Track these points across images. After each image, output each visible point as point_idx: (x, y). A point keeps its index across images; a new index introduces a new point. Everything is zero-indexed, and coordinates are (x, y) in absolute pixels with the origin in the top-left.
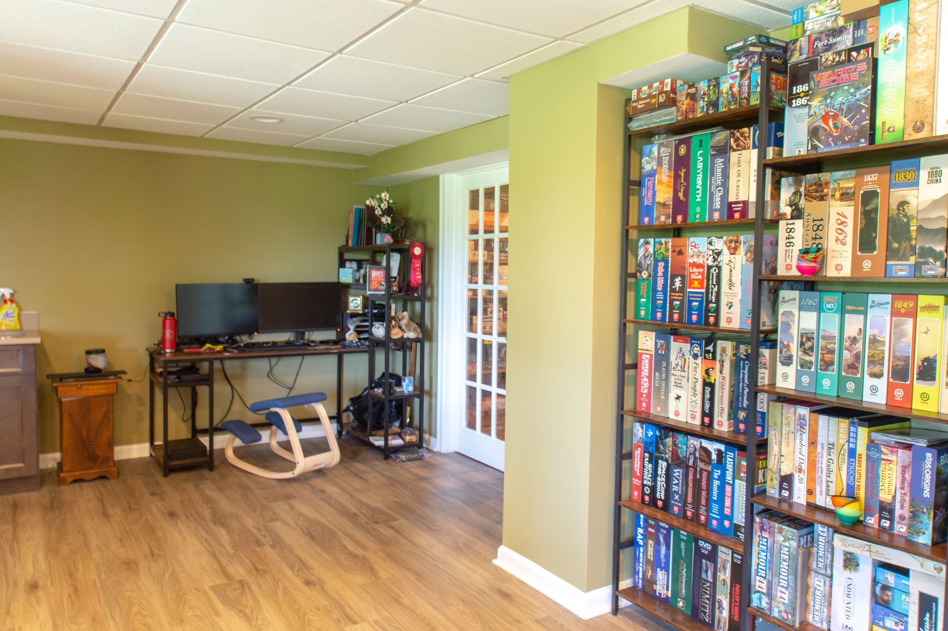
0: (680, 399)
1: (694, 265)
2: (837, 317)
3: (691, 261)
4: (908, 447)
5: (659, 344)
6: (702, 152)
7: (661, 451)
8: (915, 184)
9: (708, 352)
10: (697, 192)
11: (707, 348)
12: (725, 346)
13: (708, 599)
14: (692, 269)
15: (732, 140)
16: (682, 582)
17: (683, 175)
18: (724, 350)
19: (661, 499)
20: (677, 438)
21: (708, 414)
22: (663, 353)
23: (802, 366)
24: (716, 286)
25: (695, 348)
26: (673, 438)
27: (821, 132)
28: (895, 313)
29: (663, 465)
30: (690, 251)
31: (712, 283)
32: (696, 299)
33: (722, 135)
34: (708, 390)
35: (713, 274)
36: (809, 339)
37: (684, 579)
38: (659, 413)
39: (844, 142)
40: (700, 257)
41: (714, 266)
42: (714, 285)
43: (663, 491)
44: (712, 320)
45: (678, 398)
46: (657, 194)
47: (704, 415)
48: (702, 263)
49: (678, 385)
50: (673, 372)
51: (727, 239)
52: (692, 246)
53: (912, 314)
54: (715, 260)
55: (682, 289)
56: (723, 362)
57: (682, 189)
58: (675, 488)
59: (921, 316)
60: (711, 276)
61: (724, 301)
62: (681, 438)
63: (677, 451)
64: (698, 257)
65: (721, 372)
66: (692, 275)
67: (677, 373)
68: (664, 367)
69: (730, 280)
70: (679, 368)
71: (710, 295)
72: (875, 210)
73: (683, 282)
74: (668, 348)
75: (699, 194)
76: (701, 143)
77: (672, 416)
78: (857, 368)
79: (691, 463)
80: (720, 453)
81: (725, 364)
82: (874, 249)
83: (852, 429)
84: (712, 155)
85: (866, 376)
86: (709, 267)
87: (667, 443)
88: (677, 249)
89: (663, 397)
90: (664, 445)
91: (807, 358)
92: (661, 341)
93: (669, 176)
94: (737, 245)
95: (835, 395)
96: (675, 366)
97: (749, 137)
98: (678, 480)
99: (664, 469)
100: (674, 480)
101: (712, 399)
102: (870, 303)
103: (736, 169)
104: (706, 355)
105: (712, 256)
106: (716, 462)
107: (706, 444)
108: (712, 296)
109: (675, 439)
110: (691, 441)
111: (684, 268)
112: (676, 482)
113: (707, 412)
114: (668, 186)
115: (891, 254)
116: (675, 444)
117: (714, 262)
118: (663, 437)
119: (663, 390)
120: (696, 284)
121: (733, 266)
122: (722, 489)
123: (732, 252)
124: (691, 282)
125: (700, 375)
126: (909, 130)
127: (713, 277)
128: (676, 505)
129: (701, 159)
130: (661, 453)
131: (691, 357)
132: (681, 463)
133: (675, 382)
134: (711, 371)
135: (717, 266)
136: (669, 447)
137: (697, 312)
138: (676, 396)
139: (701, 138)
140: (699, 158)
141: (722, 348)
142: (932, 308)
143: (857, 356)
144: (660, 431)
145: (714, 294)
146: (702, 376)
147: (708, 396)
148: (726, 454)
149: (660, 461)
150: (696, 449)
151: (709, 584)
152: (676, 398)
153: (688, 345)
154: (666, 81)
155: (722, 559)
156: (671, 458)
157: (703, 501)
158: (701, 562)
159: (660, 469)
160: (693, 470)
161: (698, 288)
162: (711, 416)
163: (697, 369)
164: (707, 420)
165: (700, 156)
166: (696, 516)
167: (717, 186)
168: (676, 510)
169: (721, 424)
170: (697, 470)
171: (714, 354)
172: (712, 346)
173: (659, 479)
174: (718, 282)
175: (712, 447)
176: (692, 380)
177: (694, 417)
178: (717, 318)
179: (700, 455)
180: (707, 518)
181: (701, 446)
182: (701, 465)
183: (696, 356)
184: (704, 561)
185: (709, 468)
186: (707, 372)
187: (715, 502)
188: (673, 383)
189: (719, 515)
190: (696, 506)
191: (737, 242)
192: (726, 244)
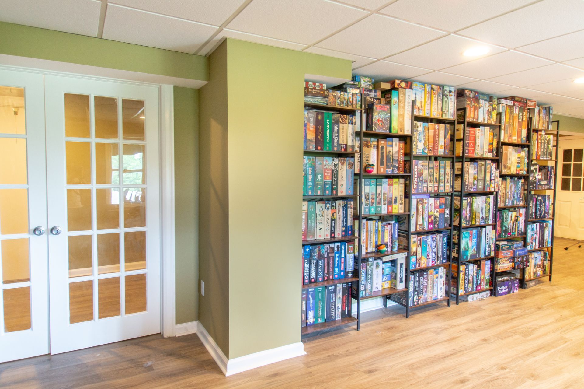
1: (327, 169)
2: (375, 187)
3: (325, 167)
4: (389, 224)
7: (313, 256)
8: (392, 146)
9: (333, 206)
10: (327, 137)
11: (332, 205)
13: (333, 309)
14: (326, 171)
15: (340, 119)
16: (320, 310)
17: (320, 129)
18: (339, 204)
19: (313, 278)
20: (320, 247)
22: (312, 210)
23: (366, 205)
25: (328, 206)
26: (318, 248)
27: (377, 125)
28: (388, 185)
29: (314, 262)
30: (325, 163)
31: (334, 177)
32: (328, 184)
33: (337, 115)
34: (333, 222)
36: (368, 196)
37: (321, 308)
38: (311, 239)
39: (383, 130)
40: (329, 166)
43: (314, 274)
44: (334, 192)
45: (320, 229)
46: (308, 135)
47: (332, 233)
48: (330, 168)
49: (320, 223)
50: (318, 218)
51: (340, 159)
52: (326, 161)
53: (392, 185)
54: (335, 167)
55: (321, 180)
56: (339, 209)
57: (320, 135)
58: (320, 270)
59: (394, 185)
60: (334, 174)
61: (339, 184)
62: (322, 246)
63: (320, 253)
65: (339, 213)
66: (326, 173)
67: (320, 218)
68: (313, 217)
69: (342, 176)
70: (320, 216)
72: (384, 153)
73: (322, 176)
74: (315, 208)
76: (328, 117)
77: (318, 238)
78: (380, 203)
79: (326, 256)
80: (338, 247)
82: (384, 165)
83: (377, 223)
84: (333, 123)
85: (383, 205)
86: (333, 170)
87: (315, 251)
88: (319, 162)
89: (313, 230)
91: (367, 202)
92: (310, 205)
93: (314, 128)
95: (375, 213)
97: (347, 119)
99: (315, 263)
101: (335, 226)
102: (383, 182)
103: (342, 131)
106: (336, 251)
107: (332, 245)
110: (326, 246)
111: (322, 171)
112: (320, 267)
113: (333, 231)
114: (313, 132)
115: (388, 167)
116: (319, 250)
117: (335, 168)
118: (314, 249)
119: (313, 228)
120: (328, 177)
121: (343, 170)
122: (340, 262)
124: (325, 177)
125: (330, 216)
126: (399, 131)
128: (320, 277)
129: (329, 123)
131: (326, 210)
132: (322, 258)
135: (336, 170)
136: (316, 253)
137: (328, 190)
139: (328, 115)
140: (327, 123)
142: (396, 182)
143: (380, 199)
144: (312, 247)
145: (335, 182)
146: (331, 217)
147: (333, 225)
148: (341, 246)
149: (312, 261)
150: (328, 249)
151: (333, 303)
152: (320, 230)
153: (325, 205)
154: (324, 85)
155: (338, 289)
156: (318, 257)
157: (331, 270)
158: (330, 295)
159: (312, 264)
160: (327, 258)
161: (329, 179)
162: (334, 233)
163: (328, 214)
164: (333, 235)
165: (328, 121)
166: (328, 277)
167: (336, 137)
168: (320, 279)
169: (339, 235)
170: (328, 258)
171: (335, 207)
172: (335, 203)
173: (312, 269)
174: (337, 177)
175: (335, 246)
176: (326, 219)
177: (327, 236)
178: (337, 191)
179: (330, 251)
180: (333, 276)
181: (330, 247)
182: (330, 255)
183: (328, 209)
184: (331, 295)
185: (333, 255)
186: (333, 215)
187: (337, 267)
188: (318, 223)
189: (338, 272)
190: (328, 273)
191: (344, 160)
192: (340, 161)
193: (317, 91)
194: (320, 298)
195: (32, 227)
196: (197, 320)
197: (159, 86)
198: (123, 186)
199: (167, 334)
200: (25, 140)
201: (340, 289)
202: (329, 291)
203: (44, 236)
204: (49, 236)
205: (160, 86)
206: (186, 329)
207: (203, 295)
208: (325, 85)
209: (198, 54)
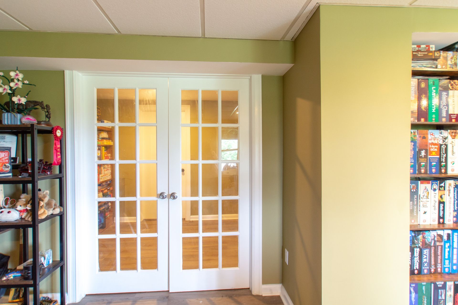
0: (426, 213)
1: (432, 144)
3: (430, 142)
5: (411, 186)
6: (435, 87)
7: (416, 243)
9: (441, 187)
10: (433, 107)
11: (441, 185)
12: (451, 183)
14: (431, 146)
15: (450, 85)
17: (423, 98)
18: (450, 185)
19: (416, 269)
20: (425, 234)
21: (441, 218)
22: (415, 191)
24: (445, 154)
25: (434, 186)
29: (417, 250)
30: (430, 137)
31: (443, 152)
32: (434, 161)
33: (445, 82)
34: (442, 205)
35: (443, 148)
38: (413, 223)
40: (435, 140)
41: (443, 144)
42: (444, 154)
43: (417, 265)
44: (443, 171)
47: (440, 218)
48: (437, 143)
49: (425, 206)
50: (421, 200)
51: (450, 131)
52: (430, 134)
54: (444, 141)
55: (426, 157)
56: (450, 190)
58: (424, 260)
60: (442, 149)
61: (449, 161)
62: (427, 233)
63: (425, 240)
64: (434, 140)
65: (449, 196)
66: (431, 149)
67: (424, 200)
68: (415, 198)
69: (453, 151)
70: (425, 197)
71: (442, 159)
73: (426, 152)
74: (417, 188)
75: (433, 108)
76: (434, 83)
77: (422, 223)
79: (432, 244)
80: (448, 235)
81: (451, 191)
84: (440, 90)
86: (441, 145)
87: (419, 238)
88: (422, 136)
89: (415, 214)
90: (417, 239)
92: (413, 185)
93: (415, 97)
94: (456, 134)
96: (422, 197)
98: (426, 255)
99: (418, 252)
100: (424, 256)
101: (444, 210)
103: (452, 99)
104: (441, 188)
105: (442, 140)
106: (446, 240)
107: (440, 232)
108: (443, 159)
109: (423, 235)
110: (432, 233)
111: (427, 146)
112: (425, 257)
113: (442, 216)
116: (424, 237)
117: (443, 142)
118: (417, 236)
119: (415, 211)
120: (434, 153)
121: (454, 144)
122: (451, 253)
123: (453, 138)
124: (431, 153)
125: (437, 198)
127: (443, 150)
128: (425, 269)
130: (416, 244)
131: (432, 190)
132: (428, 246)
133: (423, 205)
134: (443, 196)
135: (445, 144)
136: (420, 240)
137: (435, 168)
138: (424, 212)
139: (434, 81)
140: (433, 90)
141: (449, 184)
144: (415, 233)
145: (444, 158)
146: (439, 199)
147: (441, 208)
148: (453, 234)
149: (415, 249)
150: (435, 236)
151: (442, 301)
152: (424, 213)
153: (430, 185)
154: (431, 46)
155: (449, 285)
156: (422, 245)
157: (439, 261)
158: (438, 292)
159: (415, 253)
160: (433, 247)
161: (435, 155)
162: (443, 218)
163: (434, 196)
164: (441, 220)
165: (434, 89)
166: (436, 270)
167: (444, 106)
168: (426, 271)
169: (449, 221)
170: (436, 247)
171: (444, 187)
172: (444, 183)
173: (415, 259)
174: (446, 152)
175: (444, 234)
176: (433, 203)
177: (434, 221)
178: (446, 170)
179: (437, 239)
180: (441, 268)
181: (437, 235)
182: (438, 244)
183: (435, 190)
184: (440, 291)
185: (442, 244)
186: (441, 197)
187: (447, 259)
188: (421, 206)
189: (449, 265)
190: (436, 265)
191: (455, 133)
192: (450, 134)
193: (423, 53)
194: (424, 292)
195: (159, 192)
196: (280, 283)
197: (249, 77)
198: (221, 162)
199: (255, 292)
200: (156, 127)
201: (451, 285)
202: (435, 285)
203: (166, 199)
204: (169, 199)
205: (251, 77)
206: (271, 290)
207: (288, 264)
208: (434, 46)
209: (284, 40)
